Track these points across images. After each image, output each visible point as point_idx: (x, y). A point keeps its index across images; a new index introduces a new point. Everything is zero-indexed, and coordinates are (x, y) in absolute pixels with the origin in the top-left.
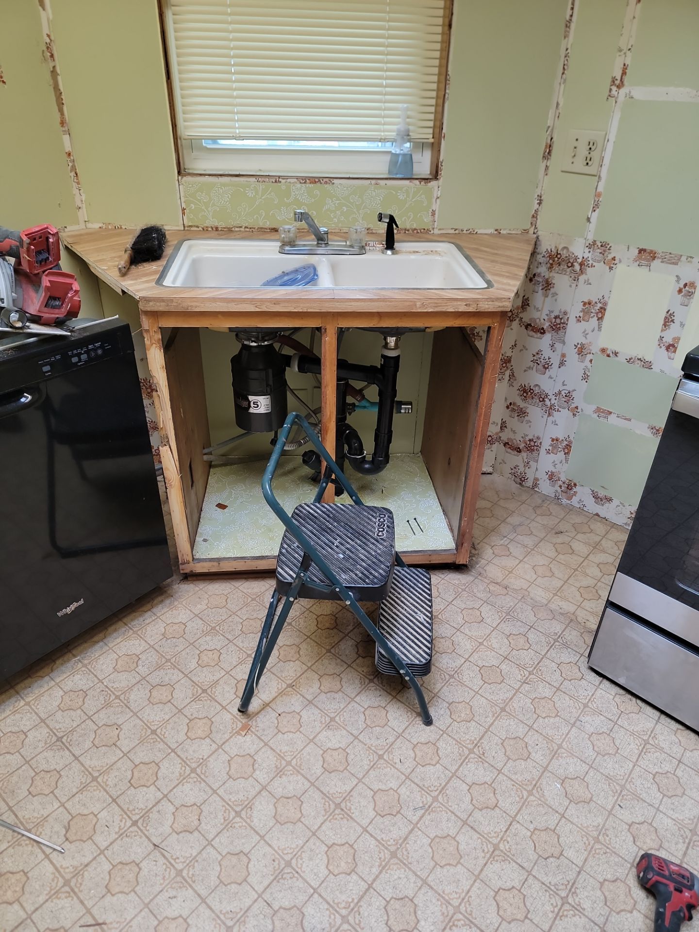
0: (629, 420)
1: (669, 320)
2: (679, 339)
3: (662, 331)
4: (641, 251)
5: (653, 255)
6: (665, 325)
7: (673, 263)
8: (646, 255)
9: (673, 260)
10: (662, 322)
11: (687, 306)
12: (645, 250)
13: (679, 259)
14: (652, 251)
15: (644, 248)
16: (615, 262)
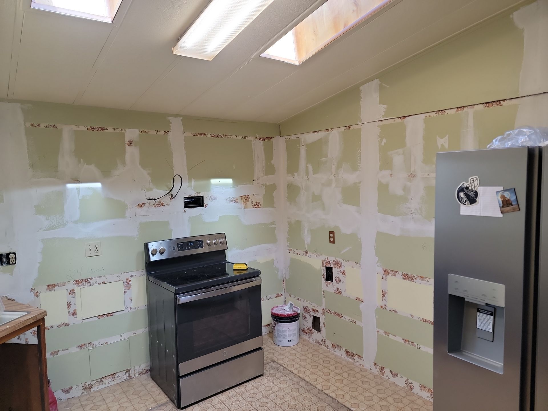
0: (68, 349)
1: (69, 305)
2: (76, 309)
3: (68, 310)
4: (48, 286)
5: (54, 286)
6: (68, 307)
7: (63, 286)
8: (51, 287)
9: (63, 284)
10: (67, 307)
11: (74, 297)
12: (50, 285)
13: (65, 284)
14: (53, 285)
15: (49, 284)
16: (39, 293)
